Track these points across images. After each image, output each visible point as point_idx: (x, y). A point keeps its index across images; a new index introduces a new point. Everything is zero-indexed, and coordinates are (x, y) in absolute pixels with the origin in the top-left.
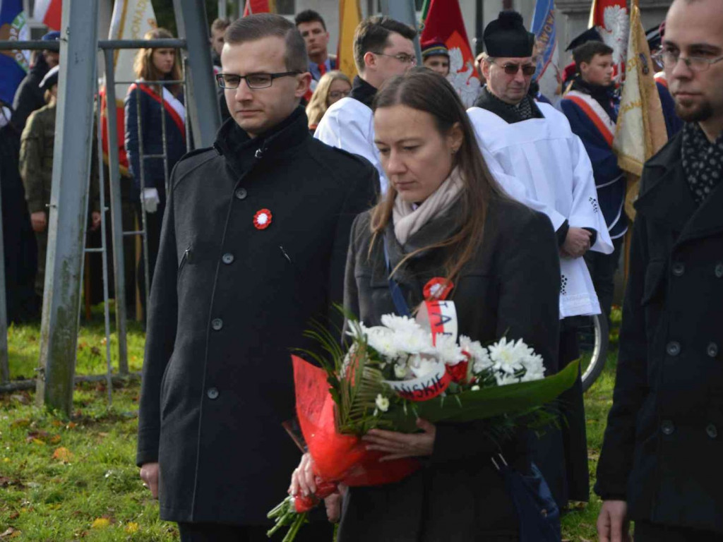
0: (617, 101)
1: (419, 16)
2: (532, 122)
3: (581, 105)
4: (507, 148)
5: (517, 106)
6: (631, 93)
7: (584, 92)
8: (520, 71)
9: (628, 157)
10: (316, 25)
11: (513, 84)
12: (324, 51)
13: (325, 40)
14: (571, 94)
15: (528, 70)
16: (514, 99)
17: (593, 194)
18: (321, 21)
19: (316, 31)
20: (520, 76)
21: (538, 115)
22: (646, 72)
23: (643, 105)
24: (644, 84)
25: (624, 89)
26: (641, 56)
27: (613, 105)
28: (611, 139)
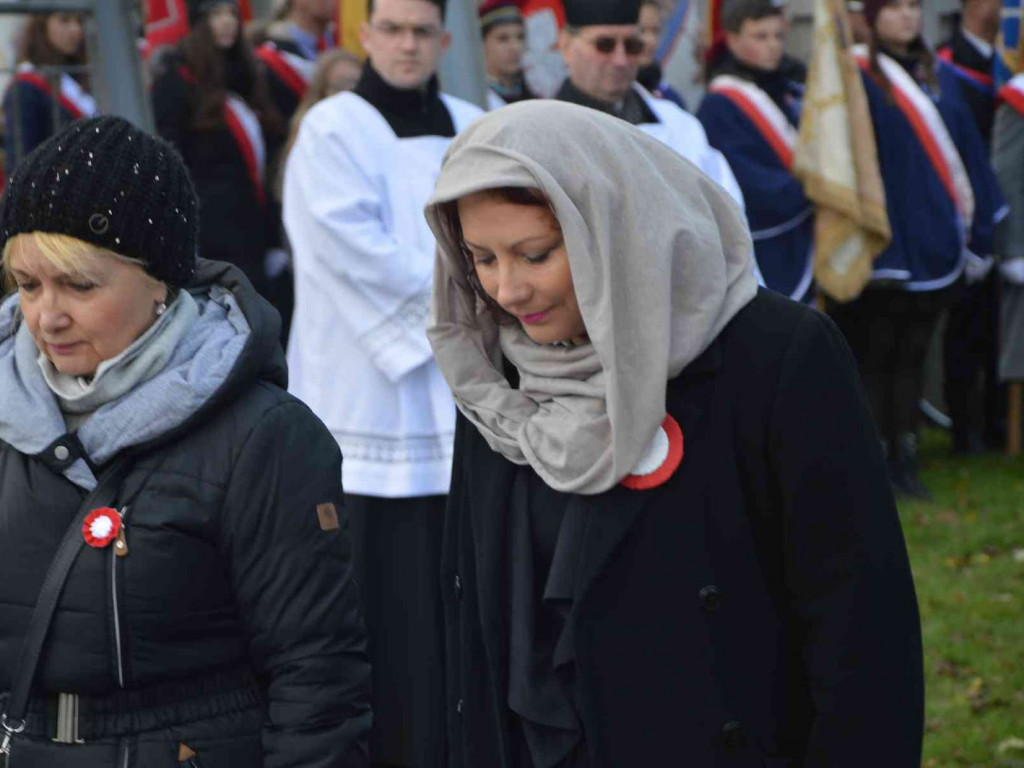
0: (798, 95)
3: (739, 100)
5: (619, 105)
6: (826, 78)
7: (744, 80)
8: (620, 48)
9: (829, 183)
11: (610, 69)
14: (724, 82)
15: (633, 47)
16: (613, 94)
20: (619, 56)
21: (652, 118)
22: (842, 45)
23: (848, 99)
24: (844, 69)
25: (811, 74)
26: (837, 22)
27: (790, 100)
28: (789, 155)
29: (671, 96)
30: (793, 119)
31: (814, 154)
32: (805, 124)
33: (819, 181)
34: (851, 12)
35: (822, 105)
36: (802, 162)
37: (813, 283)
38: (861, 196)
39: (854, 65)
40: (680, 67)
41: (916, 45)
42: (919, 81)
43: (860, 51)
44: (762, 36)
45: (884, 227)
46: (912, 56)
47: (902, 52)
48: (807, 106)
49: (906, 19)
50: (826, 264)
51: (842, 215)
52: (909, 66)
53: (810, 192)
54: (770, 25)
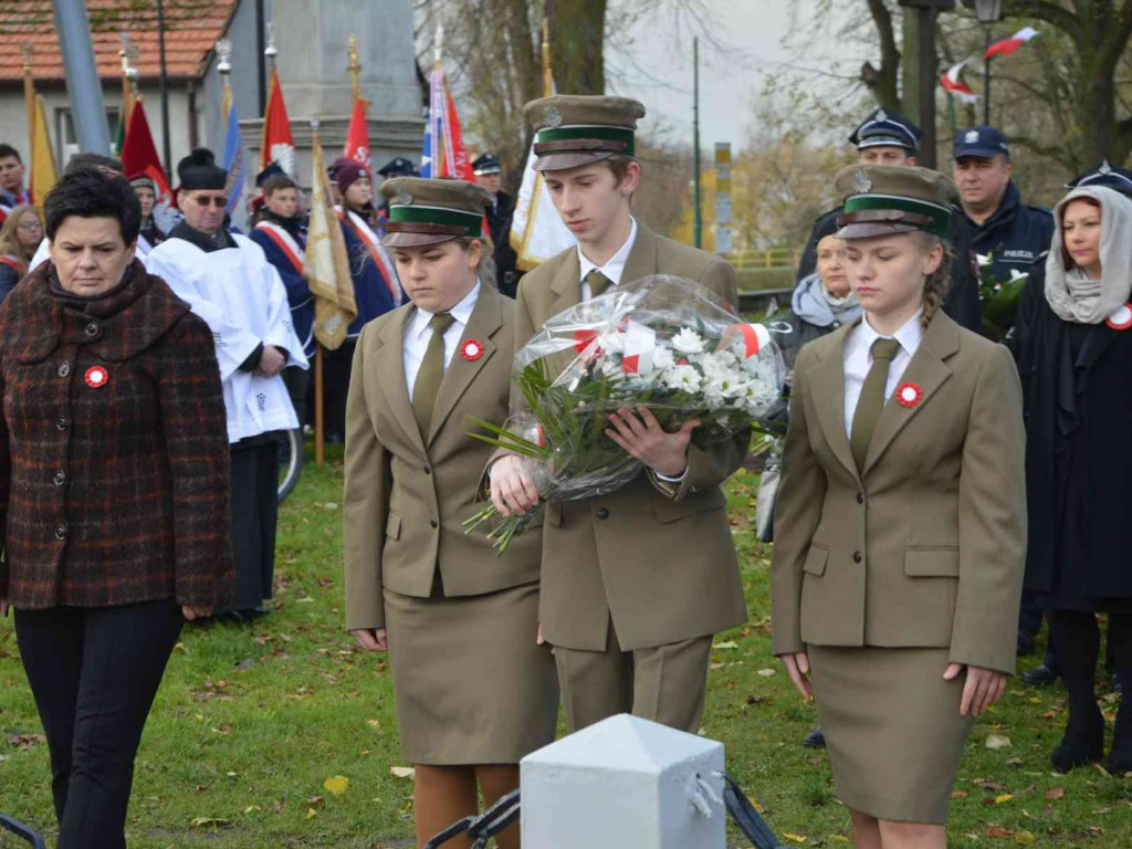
0: (305, 232)
1: (113, 146)
2: (228, 251)
3: (273, 236)
4: (203, 276)
5: (214, 236)
6: (319, 224)
7: (274, 223)
8: (212, 203)
9: (322, 283)
10: (11, 160)
11: (207, 214)
12: (20, 184)
13: (21, 173)
14: (263, 224)
15: (220, 202)
16: (208, 229)
17: (288, 317)
18: (15, 153)
19: (10, 166)
20: (212, 207)
21: (233, 244)
22: (329, 205)
23: (332, 237)
24: (329, 217)
25: (311, 221)
26: (325, 190)
27: (300, 235)
28: (300, 265)
29: (237, 231)
30: (302, 246)
31: (312, 266)
32: (308, 248)
33: (315, 281)
34: (333, 185)
35: (317, 239)
36: (306, 270)
37: (314, 339)
38: (340, 291)
39: (336, 215)
40: (240, 215)
41: (368, 206)
42: (370, 226)
43: (338, 208)
44: (283, 199)
45: (354, 309)
46: (366, 211)
47: (360, 209)
48: (309, 239)
49: (364, 191)
50: (322, 328)
51: (329, 301)
52: (365, 218)
53: (312, 288)
54: (288, 192)
